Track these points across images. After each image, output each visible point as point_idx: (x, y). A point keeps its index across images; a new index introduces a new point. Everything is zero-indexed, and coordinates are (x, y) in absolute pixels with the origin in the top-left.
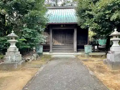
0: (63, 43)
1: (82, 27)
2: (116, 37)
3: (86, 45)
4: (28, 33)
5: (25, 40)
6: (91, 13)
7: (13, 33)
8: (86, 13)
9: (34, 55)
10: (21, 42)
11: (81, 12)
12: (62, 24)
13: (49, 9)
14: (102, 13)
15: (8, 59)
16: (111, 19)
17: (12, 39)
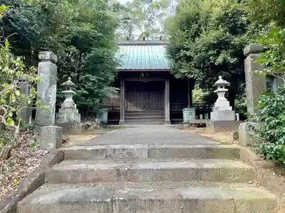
0: (144, 107)
1: (177, 76)
2: (221, 87)
3: (186, 109)
4: (92, 81)
5: (85, 92)
6: (188, 53)
7: (69, 81)
8: (182, 54)
9: (97, 120)
10: (79, 95)
11: (174, 52)
12: (142, 72)
13: (122, 45)
14: (203, 54)
15: (63, 117)
16: (216, 64)
17: (68, 89)
